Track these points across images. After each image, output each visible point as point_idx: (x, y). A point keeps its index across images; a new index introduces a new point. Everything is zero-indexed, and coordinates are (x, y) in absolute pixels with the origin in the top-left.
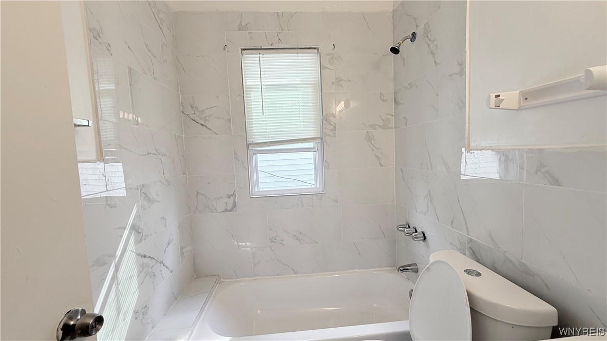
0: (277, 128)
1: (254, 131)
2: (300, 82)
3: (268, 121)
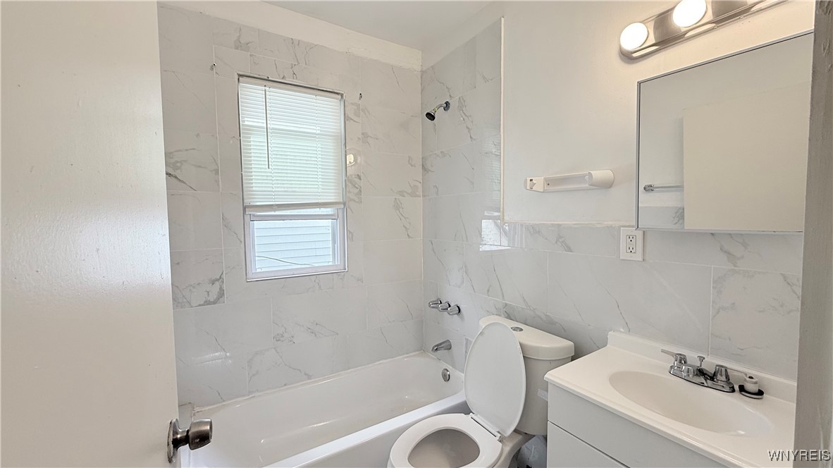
0: (287, 188)
1: (254, 189)
2: (319, 132)
3: (276, 176)
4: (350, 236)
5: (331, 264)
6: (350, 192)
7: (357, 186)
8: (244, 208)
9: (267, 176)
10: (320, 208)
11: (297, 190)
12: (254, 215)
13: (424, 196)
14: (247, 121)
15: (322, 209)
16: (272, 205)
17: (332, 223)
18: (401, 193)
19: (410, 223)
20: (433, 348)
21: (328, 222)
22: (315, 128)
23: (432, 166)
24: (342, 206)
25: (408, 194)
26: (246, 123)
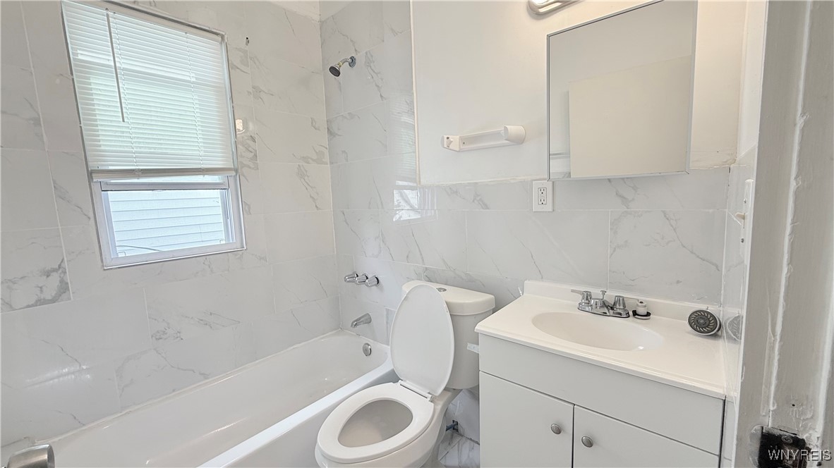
0: (155, 148)
1: (103, 148)
2: (194, 80)
3: (135, 133)
4: (247, 208)
5: (223, 242)
6: (242, 156)
7: (250, 149)
8: (90, 174)
9: (123, 132)
10: (204, 175)
11: (169, 151)
12: (107, 184)
13: (331, 163)
14: (81, 55)
15: (206, 176)
16: (133, 170)
17: (221, 193)
18: (305, 159)
19: (318, 194)
20: (352, 323)
21: (216, 193)
22: (188, 74)
23: (339, 129)
24: (234, 173)
25: (313, 160)
26: (80, 57)
